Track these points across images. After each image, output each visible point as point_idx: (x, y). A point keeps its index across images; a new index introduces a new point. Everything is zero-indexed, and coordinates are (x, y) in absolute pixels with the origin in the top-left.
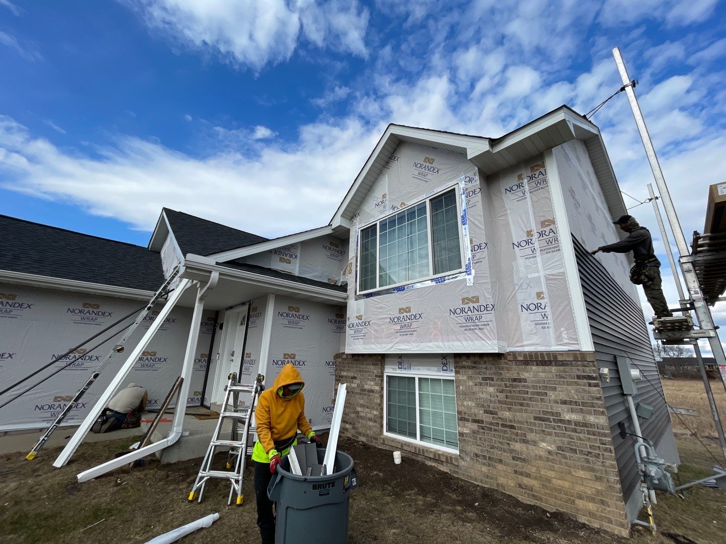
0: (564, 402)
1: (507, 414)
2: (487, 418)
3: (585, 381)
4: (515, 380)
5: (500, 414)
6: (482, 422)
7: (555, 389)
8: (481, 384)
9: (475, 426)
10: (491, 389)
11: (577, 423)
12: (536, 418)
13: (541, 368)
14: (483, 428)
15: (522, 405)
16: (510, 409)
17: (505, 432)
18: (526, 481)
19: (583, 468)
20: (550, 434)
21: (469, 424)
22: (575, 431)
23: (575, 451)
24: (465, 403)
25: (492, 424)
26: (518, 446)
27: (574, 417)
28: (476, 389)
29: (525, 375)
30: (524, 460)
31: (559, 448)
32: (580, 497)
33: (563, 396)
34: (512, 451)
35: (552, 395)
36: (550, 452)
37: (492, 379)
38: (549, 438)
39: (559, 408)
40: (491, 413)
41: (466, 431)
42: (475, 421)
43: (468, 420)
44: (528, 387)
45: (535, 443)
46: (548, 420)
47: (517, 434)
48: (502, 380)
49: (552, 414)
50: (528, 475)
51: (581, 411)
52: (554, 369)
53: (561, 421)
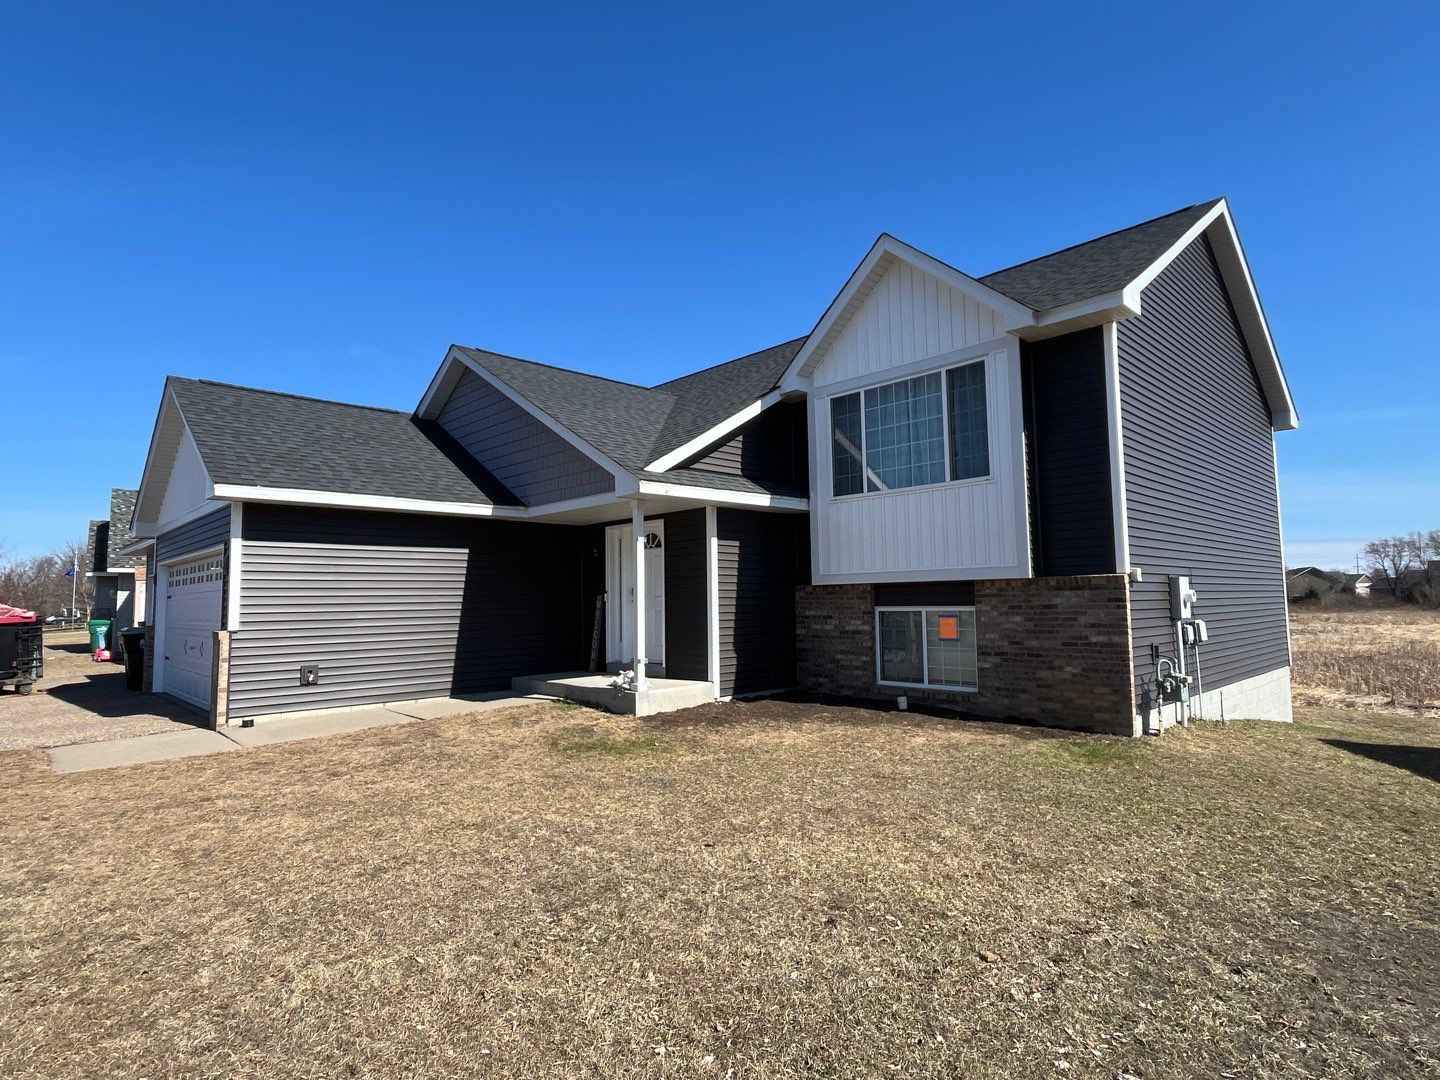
0: (1093, 626)
2: (1012, 649)
3: (1115, 603)
4: (1046, 607)
5: (1027, 644)
6: (1007, 654)
7: (1085, 614)
8: (1007, 613)
9: (997, 660)
10: (1018, 619)
11: (1103, 645)
12: (1064, 644)
13: (1073, 593)
14: (1006, 660)
15: (1051, 632)
16: (1038, 638)
17: (1032, 661)
18: (1050, 705)
19: (1104, 685)
20: (1076, 658)
21: (990, 659)
22: (1100, 652)
23: (1097, 671)
24: (987, 636)
26: (1043, 674)
27: (1101, 639)
28: (1002, 619)
29: (1057, 601)
30: (1049, 686)
31: (1084, 670)
32: (1099, 710)
33: (1093, 620)
34: (1037, 679)
35: (1082, 620)
36: (1074, 675)
38: (1075, 662)
39: (1086, 632)
40: (1016, 643)
41: (987, 665)
42: (998, 654)
43: (989, 654)
44: (1059, 613)
45: (1061, 668)
46: (1077, 645)
47: (1044, 662)
48: (1032, 607)
49: (1081, 638)
50: (1051, 700)
51: (1108, 633)
52: (1086, 593)
53: (1089, 644)
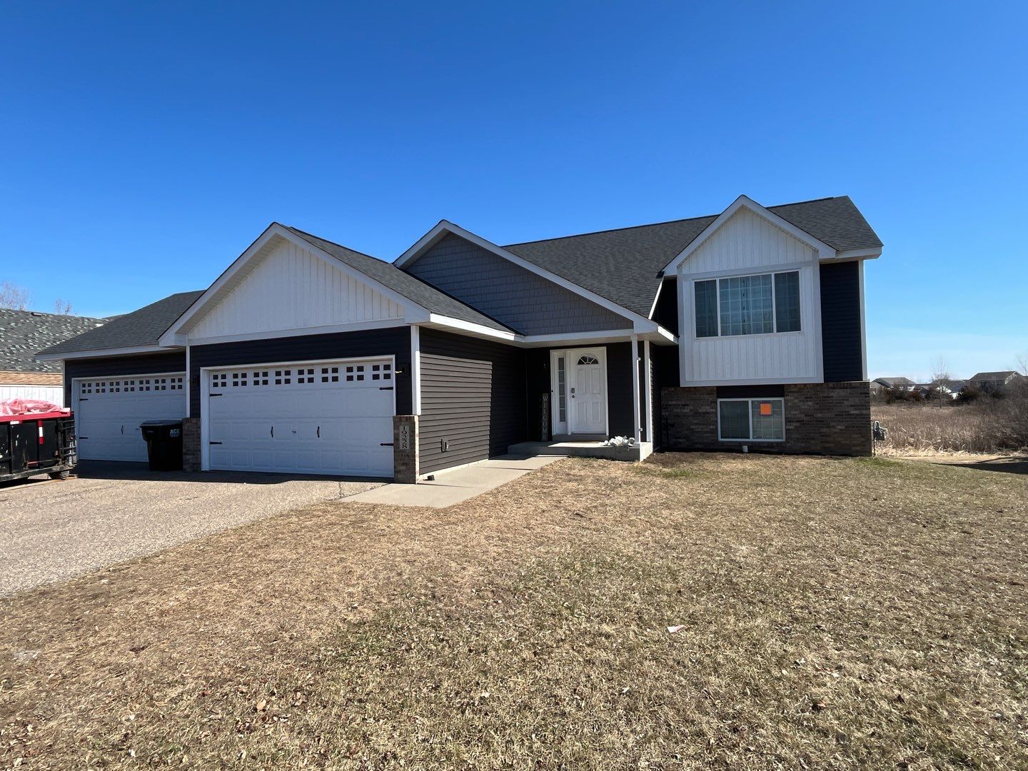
1: (819, 415)
3: (864, 395)
4: (826, 397)
5: (815, 416)
6: (803, 421)
7: (848, 400)
8: (803, 401)
9: (798, 424)
10: (810, 403)
11: (857, 415)
12: (836, 415)
13: (841, 390)
14: (803, 424)
15: (829, 409)
16: (821, 413)
17: (818, 424)
18: (828, 445)
19: (857, 434)
20: (843, 421)
21: (794, 424)
22: (855, 418)
23: (854, 427)
25: (809, 421)
26: (824, 430)
27: (856, 412)
28: (800, 404)
29: (832, 394)
30: (827, 436)
33: (852, 403)
35: (846, 403)
37: (812, 398)
38: (842, 423)
39: (848, 409)
41: (791, 427)
42: (797, 421)
43: (793, 422)
44: (833, 400)
45: (834, 427)
46: (843, 415)
47: (825, 424)
48: (818, 398)
49: (845, 412)
50: (828, 442)
51: (860, 409)
53: (850, 415)
